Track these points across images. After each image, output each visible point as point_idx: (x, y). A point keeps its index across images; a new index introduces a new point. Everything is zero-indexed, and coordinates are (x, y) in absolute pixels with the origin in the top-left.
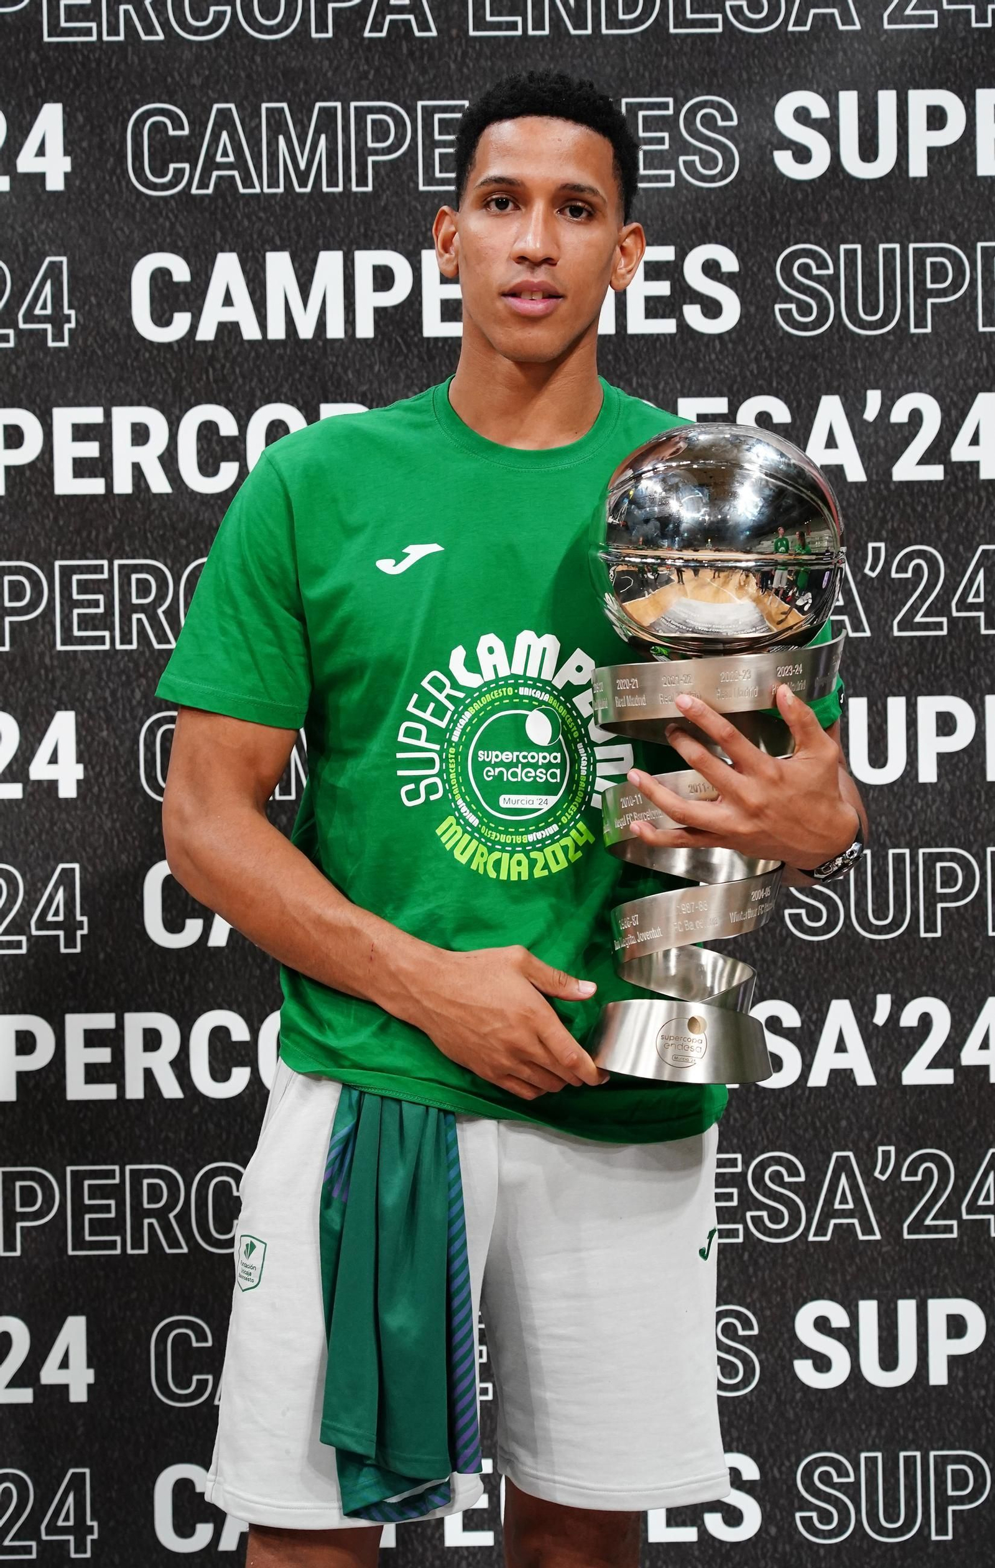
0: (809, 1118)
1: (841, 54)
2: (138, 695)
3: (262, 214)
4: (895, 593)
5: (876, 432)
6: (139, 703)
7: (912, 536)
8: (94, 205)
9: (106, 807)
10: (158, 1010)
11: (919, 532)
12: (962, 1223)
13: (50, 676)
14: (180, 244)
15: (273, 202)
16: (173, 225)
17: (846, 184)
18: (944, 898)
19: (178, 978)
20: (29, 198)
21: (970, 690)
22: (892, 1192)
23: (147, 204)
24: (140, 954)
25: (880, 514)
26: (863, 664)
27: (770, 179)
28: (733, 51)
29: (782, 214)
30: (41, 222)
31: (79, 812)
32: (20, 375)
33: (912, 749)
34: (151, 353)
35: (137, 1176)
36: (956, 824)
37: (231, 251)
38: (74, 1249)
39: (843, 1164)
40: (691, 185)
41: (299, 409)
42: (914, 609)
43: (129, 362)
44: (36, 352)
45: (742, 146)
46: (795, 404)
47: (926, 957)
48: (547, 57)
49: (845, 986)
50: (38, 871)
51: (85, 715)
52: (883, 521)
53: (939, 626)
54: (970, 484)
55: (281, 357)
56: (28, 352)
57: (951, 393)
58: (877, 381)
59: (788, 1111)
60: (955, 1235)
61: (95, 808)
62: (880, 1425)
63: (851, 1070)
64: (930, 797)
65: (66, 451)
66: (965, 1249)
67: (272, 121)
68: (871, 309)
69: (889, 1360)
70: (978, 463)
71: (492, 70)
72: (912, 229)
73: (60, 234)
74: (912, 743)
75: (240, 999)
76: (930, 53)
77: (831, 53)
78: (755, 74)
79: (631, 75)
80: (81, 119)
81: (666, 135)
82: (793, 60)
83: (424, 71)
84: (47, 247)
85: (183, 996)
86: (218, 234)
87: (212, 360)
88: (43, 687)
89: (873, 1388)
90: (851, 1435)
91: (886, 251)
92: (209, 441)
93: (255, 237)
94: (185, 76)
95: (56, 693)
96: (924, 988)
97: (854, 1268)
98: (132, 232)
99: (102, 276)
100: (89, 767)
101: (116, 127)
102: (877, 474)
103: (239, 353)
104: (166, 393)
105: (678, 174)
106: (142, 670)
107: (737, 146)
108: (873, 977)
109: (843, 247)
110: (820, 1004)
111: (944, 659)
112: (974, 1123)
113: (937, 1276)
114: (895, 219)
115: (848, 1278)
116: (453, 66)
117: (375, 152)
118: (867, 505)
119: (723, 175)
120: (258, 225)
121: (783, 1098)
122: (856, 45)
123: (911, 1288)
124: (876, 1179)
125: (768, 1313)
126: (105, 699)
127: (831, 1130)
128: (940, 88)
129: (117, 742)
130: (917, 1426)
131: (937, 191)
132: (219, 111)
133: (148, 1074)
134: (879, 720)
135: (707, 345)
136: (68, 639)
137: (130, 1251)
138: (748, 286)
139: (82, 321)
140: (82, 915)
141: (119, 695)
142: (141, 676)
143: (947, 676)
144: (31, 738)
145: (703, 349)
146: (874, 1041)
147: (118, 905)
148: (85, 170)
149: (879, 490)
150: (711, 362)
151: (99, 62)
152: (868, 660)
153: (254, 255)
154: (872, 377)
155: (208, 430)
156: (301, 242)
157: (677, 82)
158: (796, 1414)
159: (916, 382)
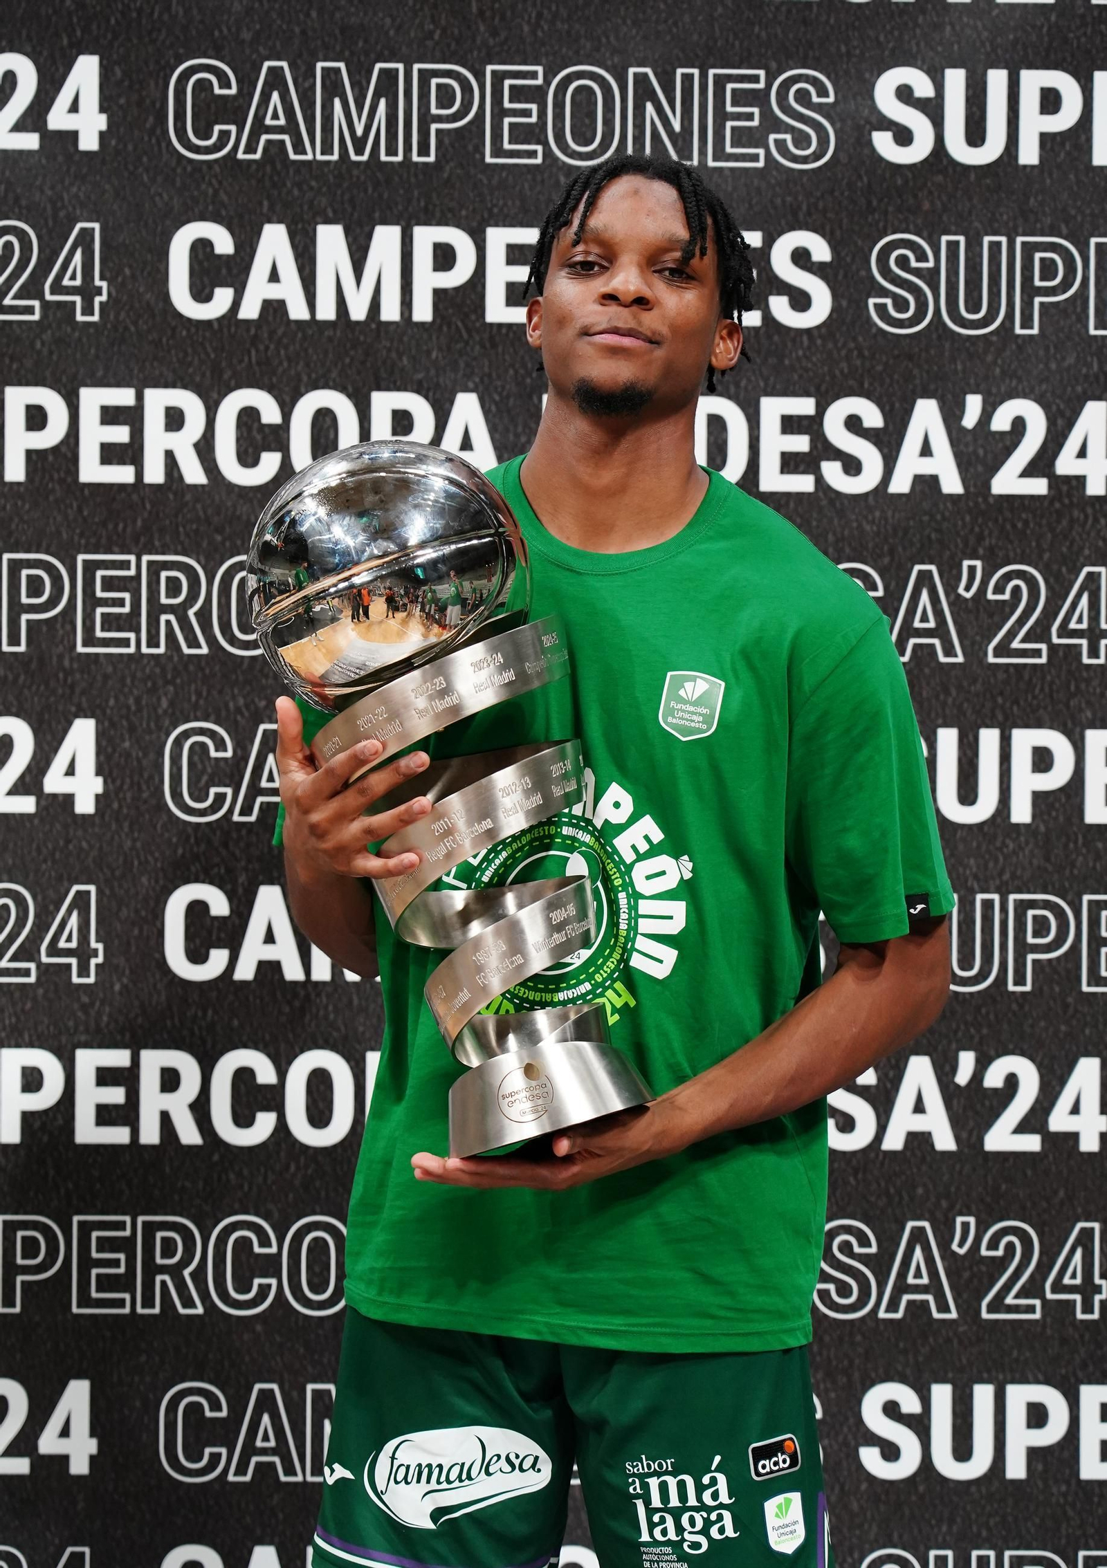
0: (883, 1184)
1: (948, 28)
2: (164, 703)
3: (313, 183)
4: (991, 615)
5: (975, 440)
6: (165, 712)
7: (1011, 554)
8: (131, 168)
9: (126, 825)
10: (178, 1047)
11: (1019, 551)
12: (1045, 1303)
13: (69, 680)
14: (224, 213)
15: (326, 170)
16: (216, 192)
17: (950, 170)
18: (1036, 949)
19: (200, 1014)
20: (60, 158)
21: (1070, 725)
22: (971, 1268)
23: (189, 169)
24: (159, 986)
25: (977, 529)
26: (954, 692)
27: (868, 162)
28: (832, 21)
29: (881, 200)
30: (72, 184)
31: (97, 830)
32: (45, 351)
33: (1005, 786)
34: (188, 330)
35: (150, 1229)
36: (1050, 868)
37: (279, 222)
38: (79, 1306)
39: (918, 1235)
40: (782, 165)
41: (349, 396)
42: (1011, 635)
43: (164, 340)
44: (64, 326)
45: (838, 125)
46: (887, 408)
47: (1014, 1014)
48: (629, 22)
49: (925, 1041)
50: (51, 893)
51: (106, 724)
52: (980, 538)
53: (1037, 653)
54: (1075, 500)
55: (330, 339)
56: (54, 325)
57: (1057, 401)
58: (978, 385)
59: (860, 1176)
60: (1037, 1316)
61: (114, 826)
62: (952, 1521)
63: (929, 1134)
64: (1022, 839)
65: (93, 435)
66: (1049, 1332)
67: (328, 82)
68: (974, 306)
69: (962, 1450)
70: (1084, 477)
71: (568, 32)
72: (1020, 221)
73: (93, 197)
74: (1005, 779)
75: (267, 1037)
76: (1045, 30)
77: (938, 27)
78: (855, 48)
79: (719, 44)
80: (118, 72)
81: (756, 111)
82: (896, 33)
83: (494, 33)
84: (78, 212)
85: (204, 1033)
86: (266, 203)
87: (255, 340)
88: (60, 691)
89: (944, 1480)
90: (920, 1531)
91: (991, 244)
92: (250, 429)
93: (306, 207)
94: (233, 30)
95: (76, 700)
96: (1011, 1047)
97: (927, 1348)
98: (171, 198)
99: (138, 246)
100: (109, 781)
101: (157, 84)
102: (975, 486)
103: (285, 334)
104: (203, 375)
105: (768, 153)
106: (169, 676)
107: (833, 124)
108: (956, 1032)
109: (944, 239)
110: (898, 1061)
111: (1042, 690)
112: (1062, 1193)
113: (1017, 1360)
114: (1002, 210)
115: (921, 1359)
116: (526, 28)
117: (439, 119)
118: (963, 519)
119: (817, 156)
120: (309, 195)
121: (854, 1162)
122: (965, 20)
123: (989, 1371)
124: (954, 1253)
125: (833, 1395)
126: (128, 708)
127: (906, 1197)
128: (1056, 68)
129: (140, 754)
130: (992, 1522)
131: (1048, 181)
132: (270, 69)
133: (165, 1117)
134: (969, 753)
135: (794, 340)
136: (90, 640)
137: (140, 1310)
138: (840, 277)
139: (114, 294)
140: (97, 941)
141: (144, 702)
142: (167, 682)
143: (1045, 708)
144: (46, 747)
145: (789, 344)
146: (955, 1102)
147: (136, 932)
148: (122, 130)
149: (976, 503)
150: (798, 359)
151: (140, 11)
152: (960, 688)
153: (303, 228)
154: (972, 381)
155: (248, 416)
156: (356, 215)
157: (770, 53)
158: (861, 1507)
159: (1020, 388)
